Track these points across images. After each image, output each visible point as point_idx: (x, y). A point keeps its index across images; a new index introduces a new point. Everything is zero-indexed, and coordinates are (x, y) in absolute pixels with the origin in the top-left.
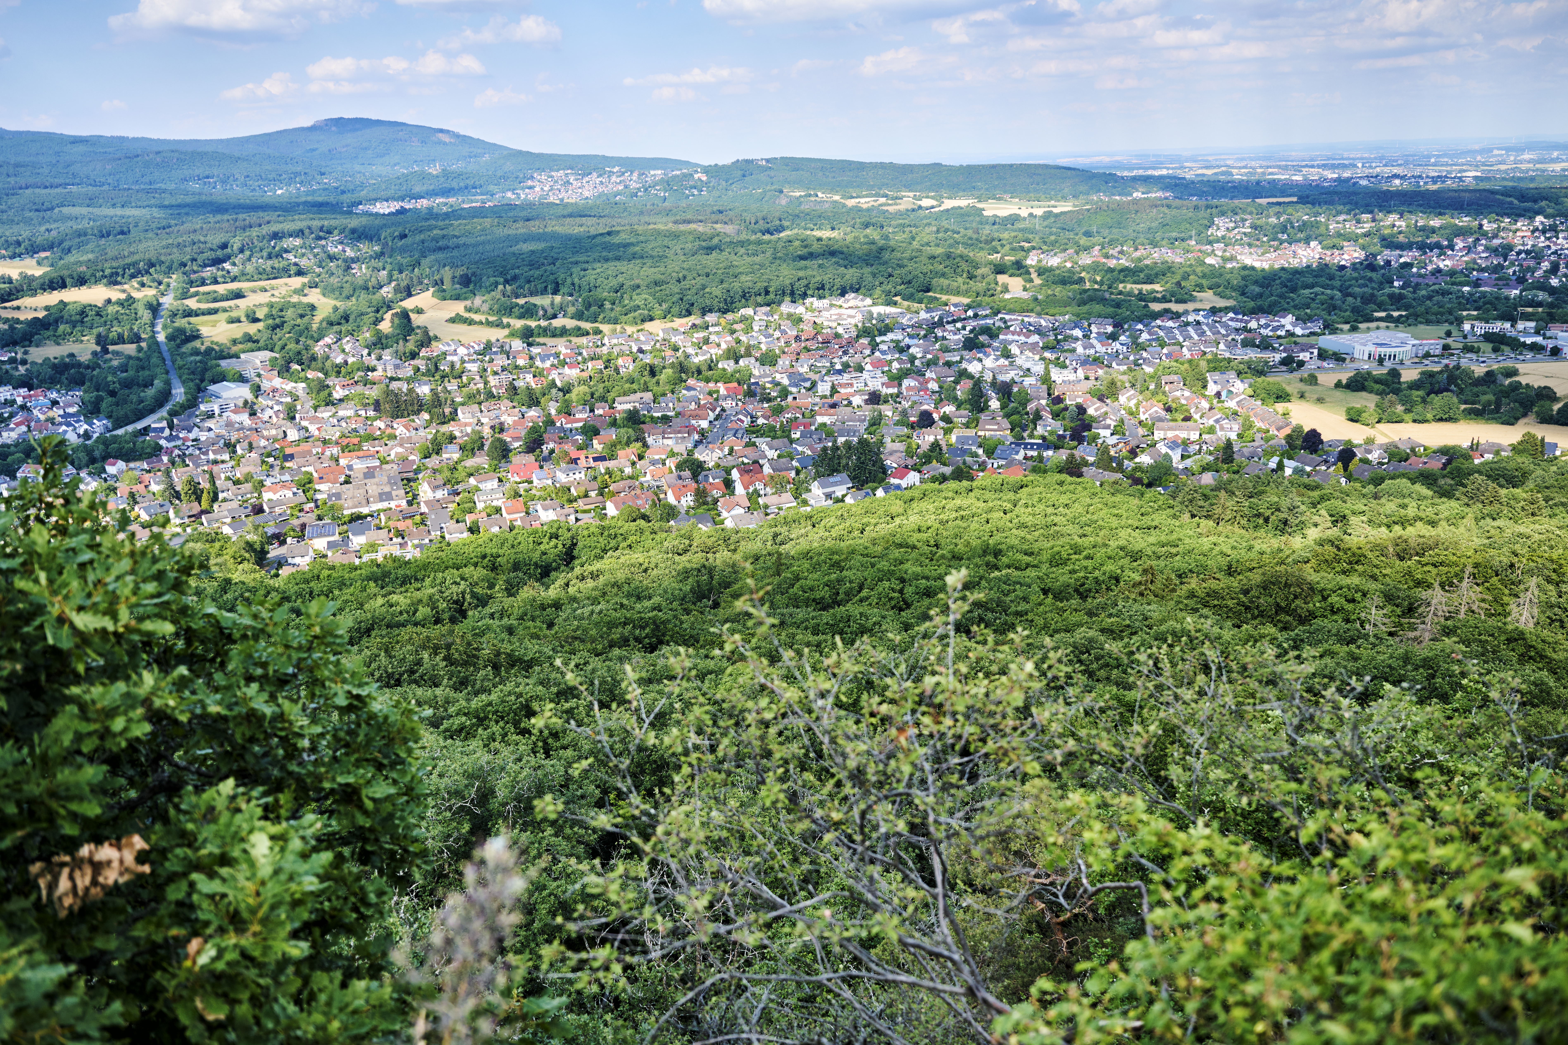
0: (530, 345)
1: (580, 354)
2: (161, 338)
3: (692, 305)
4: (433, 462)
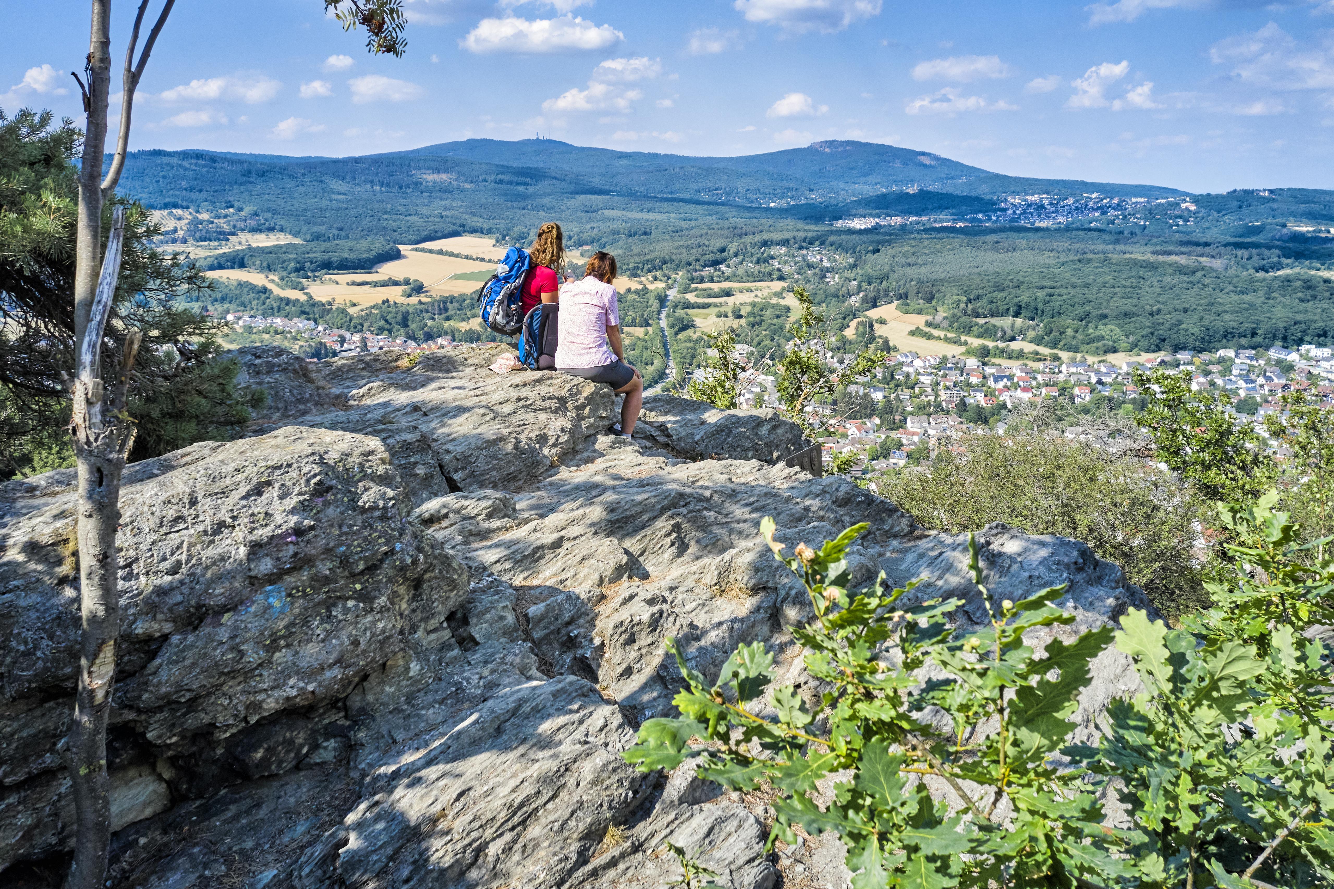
0: (984, 364)
1: (1035, 379)
2: (664, 324)
3: (1164, 340)
4: (881, 464)
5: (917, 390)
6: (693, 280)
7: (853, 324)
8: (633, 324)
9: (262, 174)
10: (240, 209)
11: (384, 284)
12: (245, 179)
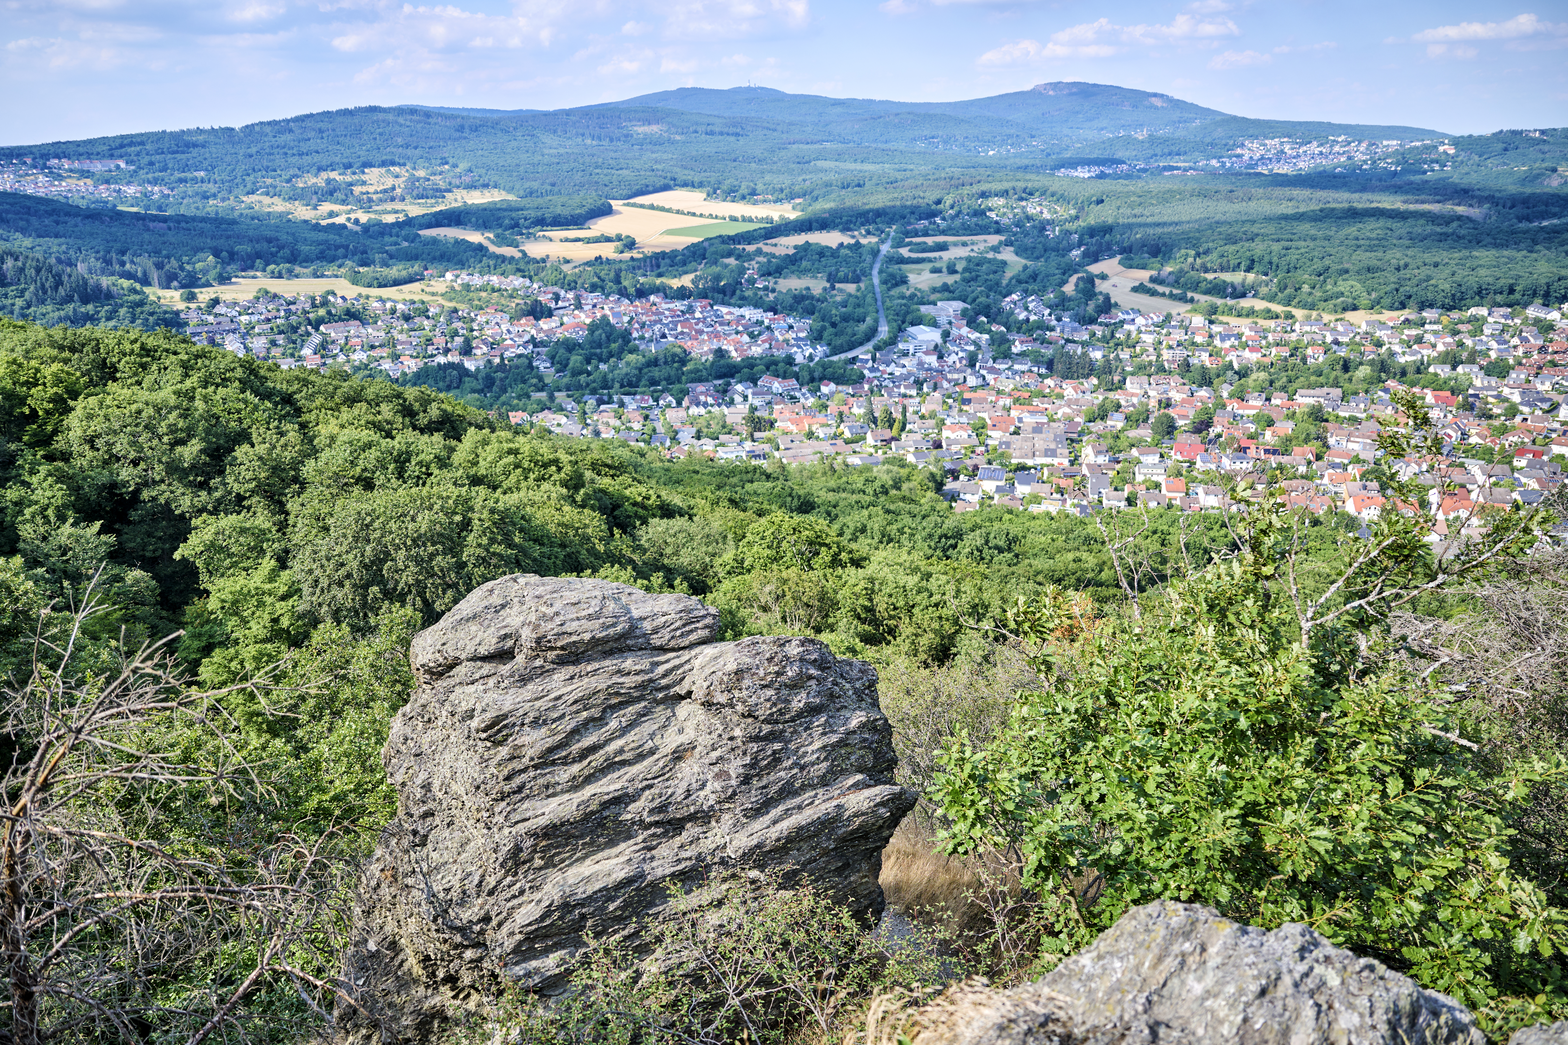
0: (1211, 322)
1: (1265, 338)
2: (876, 281)
3: (1410, 297)
4: (1097, 427)
5: (1138, 349)
6: (907, 234)
7: (1074, 279)
8: (846, 280)
9: (475, 129)
10: (455, 166)
11: (597, 240)
12: (458, 134)
